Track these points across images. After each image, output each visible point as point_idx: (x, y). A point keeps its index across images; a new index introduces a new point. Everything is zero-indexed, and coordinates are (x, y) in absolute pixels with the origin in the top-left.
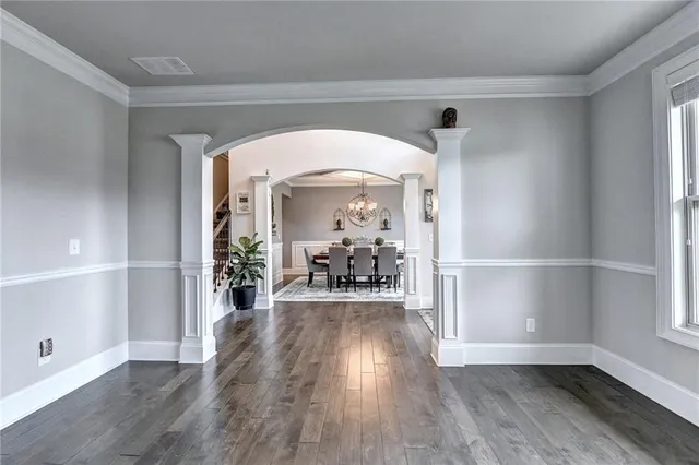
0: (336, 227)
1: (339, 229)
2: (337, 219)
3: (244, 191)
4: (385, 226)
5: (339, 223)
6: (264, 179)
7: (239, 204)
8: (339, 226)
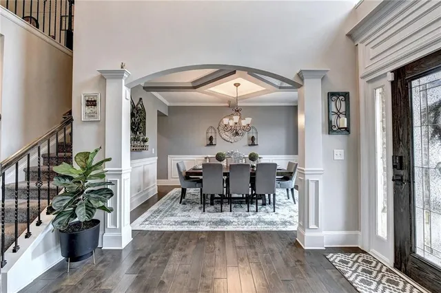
0: (209, 142)
1: (211, 144)
2: (210, 135)
3: (91, 92)
4: (253, 142)
5: (211, 139)
6: (118, 74)
7: (85, 109)
8: (211, 142)
